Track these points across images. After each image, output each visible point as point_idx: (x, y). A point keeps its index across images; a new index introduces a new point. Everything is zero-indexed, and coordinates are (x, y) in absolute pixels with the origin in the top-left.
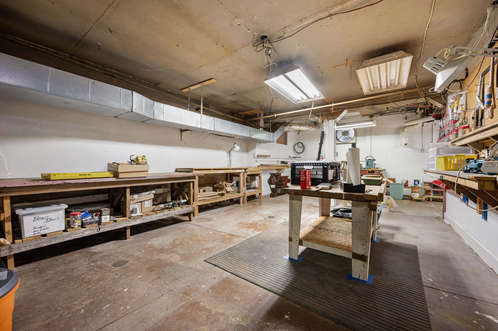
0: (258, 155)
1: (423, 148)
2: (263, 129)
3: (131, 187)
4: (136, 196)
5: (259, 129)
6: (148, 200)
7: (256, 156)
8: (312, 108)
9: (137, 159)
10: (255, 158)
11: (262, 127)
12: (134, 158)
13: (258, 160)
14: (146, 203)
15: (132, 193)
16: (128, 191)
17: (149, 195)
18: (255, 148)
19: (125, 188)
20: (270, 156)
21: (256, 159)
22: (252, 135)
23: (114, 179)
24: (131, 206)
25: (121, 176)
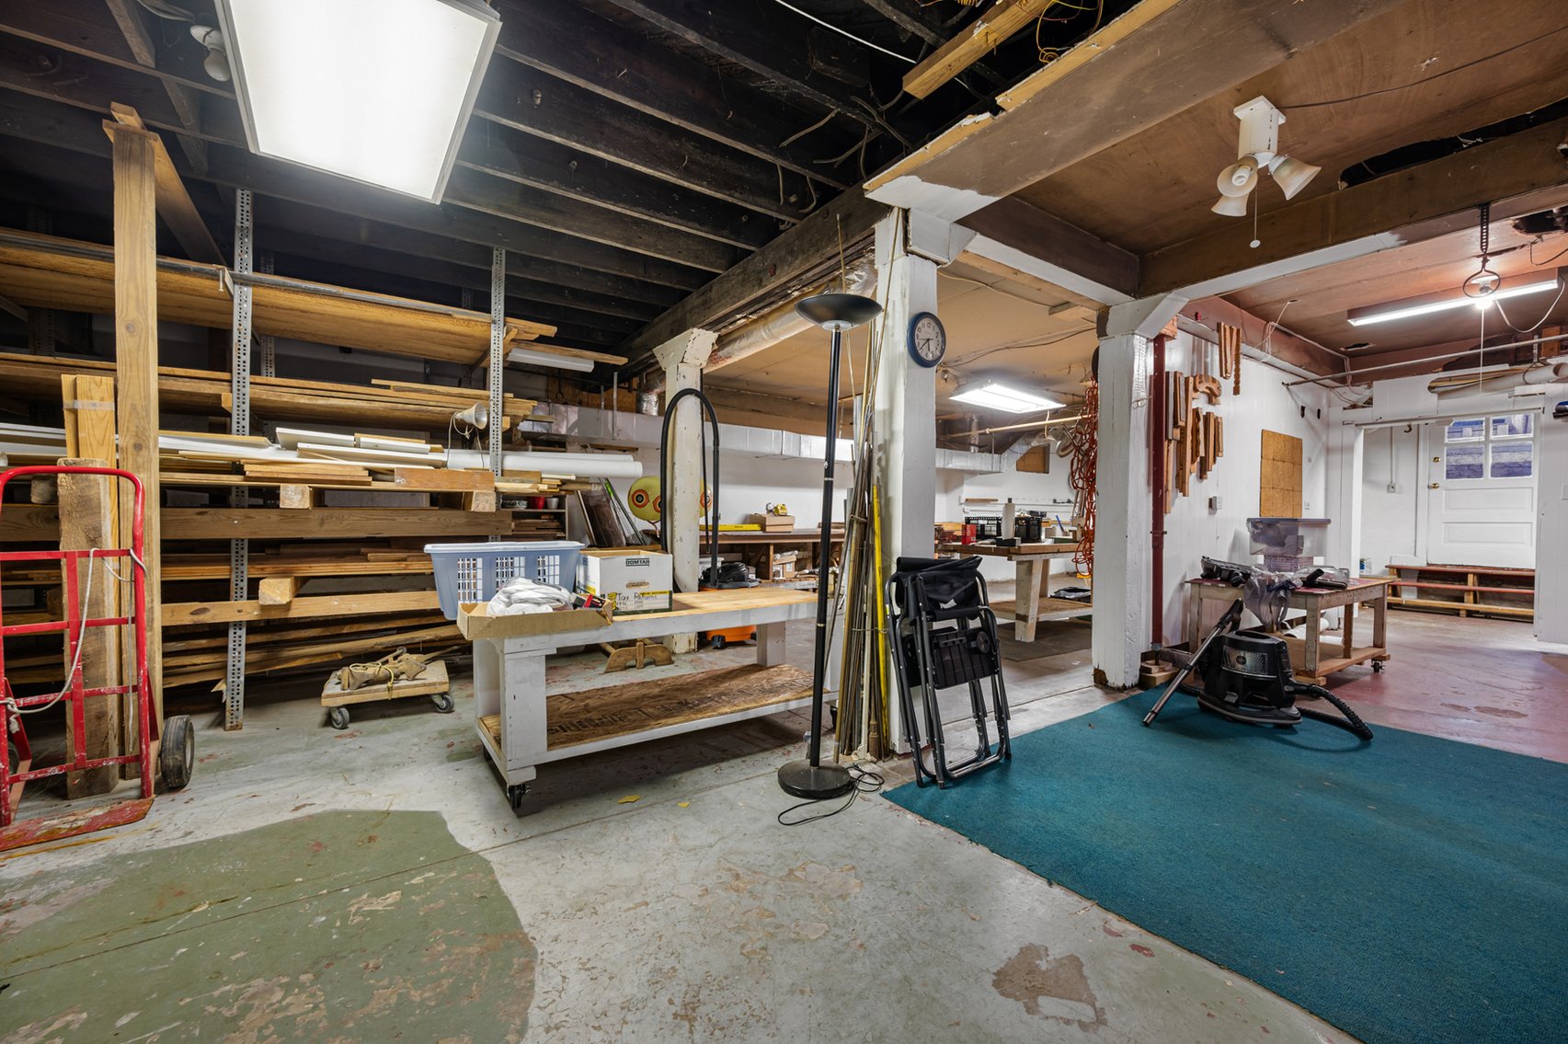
0: (967, 500)
1: (1394, 482)
2: (977, 449)
3: (775, 545)
4: (778, 556)
5: (969, 450)
6: (790, 563)
7: (963, 501)
8: (1047, 422)
9: (776, 508)
10: (961, 504)
11: (974, 445)
12: (771, 507)
13: (967, 508)
14: (788, 566)
15: (775, 552)
16: (772, 548)
17: (791, 556)
18: (962, 484)
19: (768, 545)
20: (997, 500)
21: (963, 506)
22: (948, 464)
23: (761, 533)
24: (775, 568)
25: (768, 529)
